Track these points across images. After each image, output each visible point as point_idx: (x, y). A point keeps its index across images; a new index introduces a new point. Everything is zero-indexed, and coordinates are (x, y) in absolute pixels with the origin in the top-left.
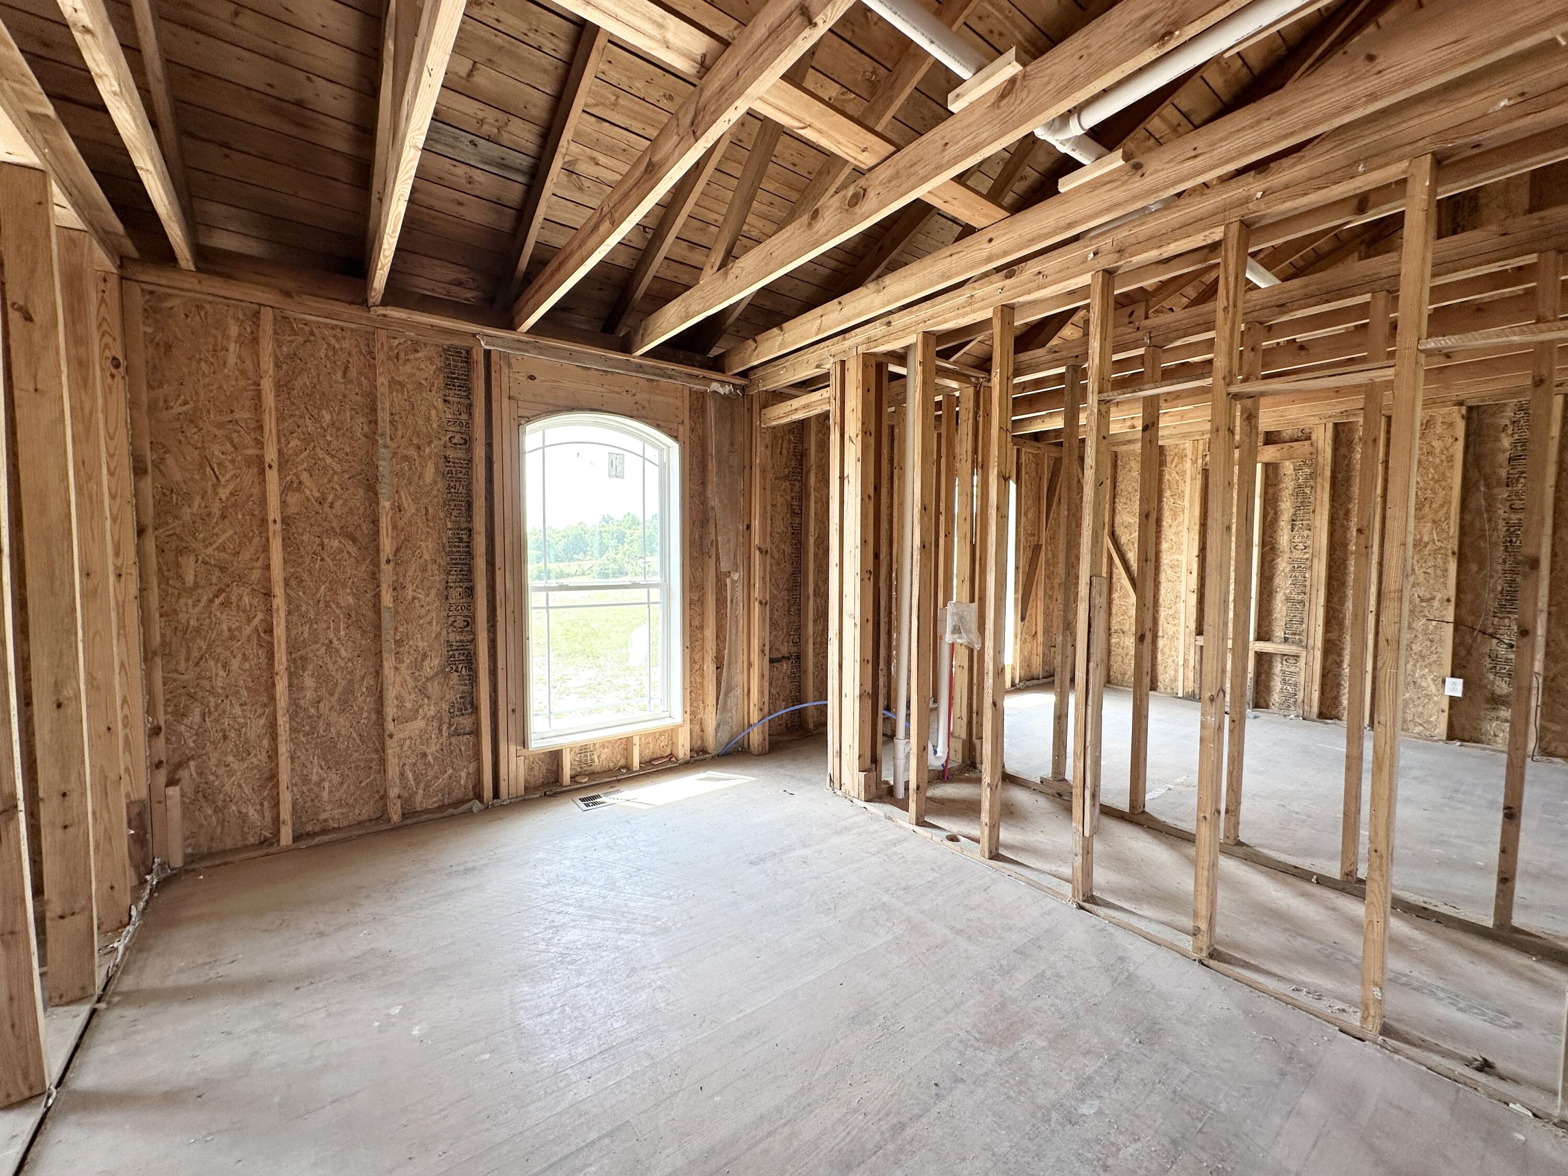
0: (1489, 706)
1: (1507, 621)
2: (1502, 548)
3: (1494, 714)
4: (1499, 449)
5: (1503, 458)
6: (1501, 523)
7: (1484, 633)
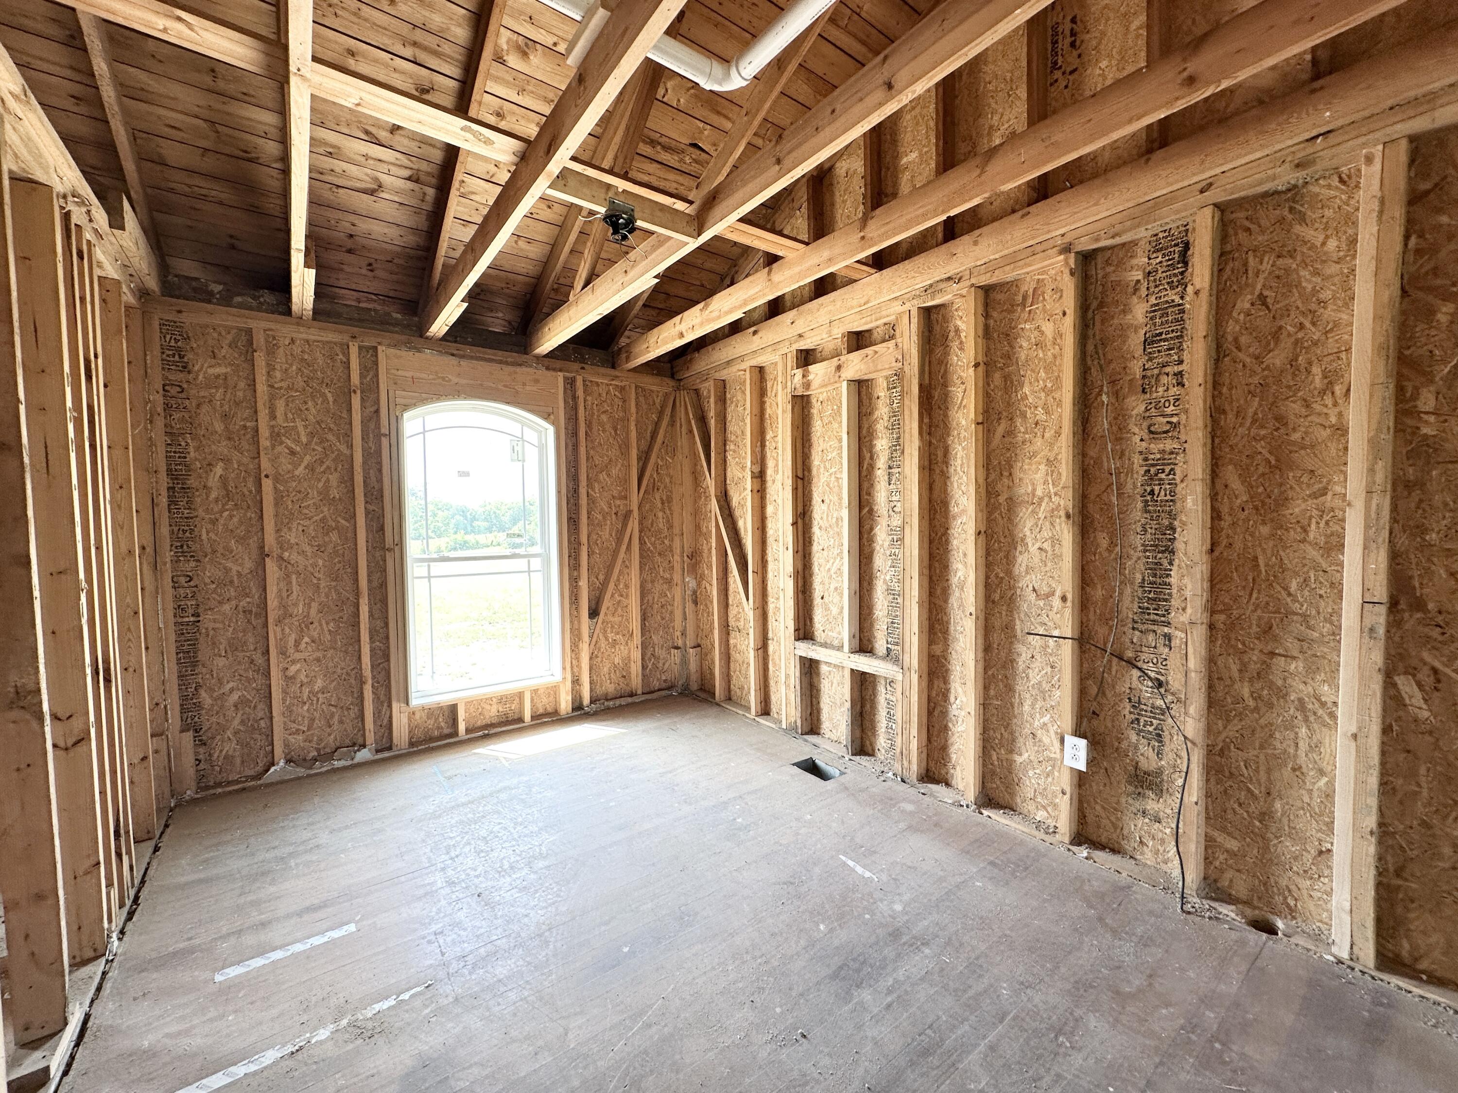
0: (1131, 789)
1: (1151, 637)
2: (1140, 505)
3: (1138, 805)
4: (1130, 326)
5: (1135, 341)
6: (1137, 460)
7: (1121, 659)
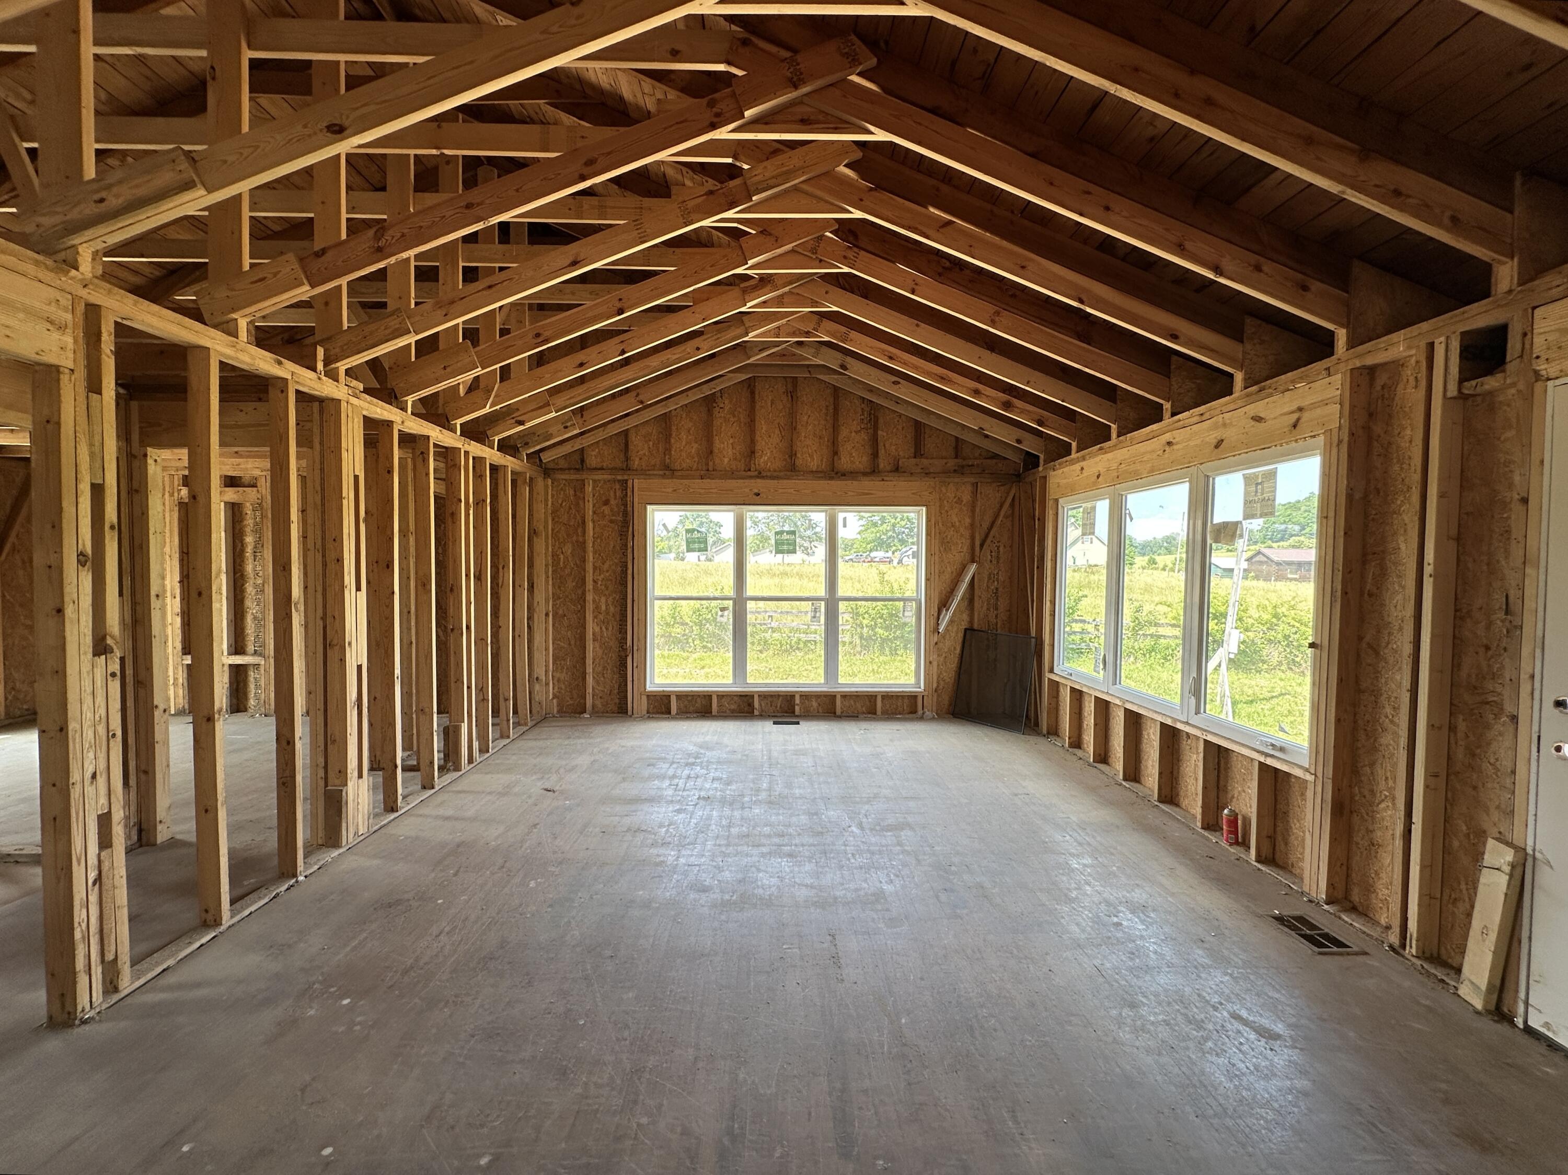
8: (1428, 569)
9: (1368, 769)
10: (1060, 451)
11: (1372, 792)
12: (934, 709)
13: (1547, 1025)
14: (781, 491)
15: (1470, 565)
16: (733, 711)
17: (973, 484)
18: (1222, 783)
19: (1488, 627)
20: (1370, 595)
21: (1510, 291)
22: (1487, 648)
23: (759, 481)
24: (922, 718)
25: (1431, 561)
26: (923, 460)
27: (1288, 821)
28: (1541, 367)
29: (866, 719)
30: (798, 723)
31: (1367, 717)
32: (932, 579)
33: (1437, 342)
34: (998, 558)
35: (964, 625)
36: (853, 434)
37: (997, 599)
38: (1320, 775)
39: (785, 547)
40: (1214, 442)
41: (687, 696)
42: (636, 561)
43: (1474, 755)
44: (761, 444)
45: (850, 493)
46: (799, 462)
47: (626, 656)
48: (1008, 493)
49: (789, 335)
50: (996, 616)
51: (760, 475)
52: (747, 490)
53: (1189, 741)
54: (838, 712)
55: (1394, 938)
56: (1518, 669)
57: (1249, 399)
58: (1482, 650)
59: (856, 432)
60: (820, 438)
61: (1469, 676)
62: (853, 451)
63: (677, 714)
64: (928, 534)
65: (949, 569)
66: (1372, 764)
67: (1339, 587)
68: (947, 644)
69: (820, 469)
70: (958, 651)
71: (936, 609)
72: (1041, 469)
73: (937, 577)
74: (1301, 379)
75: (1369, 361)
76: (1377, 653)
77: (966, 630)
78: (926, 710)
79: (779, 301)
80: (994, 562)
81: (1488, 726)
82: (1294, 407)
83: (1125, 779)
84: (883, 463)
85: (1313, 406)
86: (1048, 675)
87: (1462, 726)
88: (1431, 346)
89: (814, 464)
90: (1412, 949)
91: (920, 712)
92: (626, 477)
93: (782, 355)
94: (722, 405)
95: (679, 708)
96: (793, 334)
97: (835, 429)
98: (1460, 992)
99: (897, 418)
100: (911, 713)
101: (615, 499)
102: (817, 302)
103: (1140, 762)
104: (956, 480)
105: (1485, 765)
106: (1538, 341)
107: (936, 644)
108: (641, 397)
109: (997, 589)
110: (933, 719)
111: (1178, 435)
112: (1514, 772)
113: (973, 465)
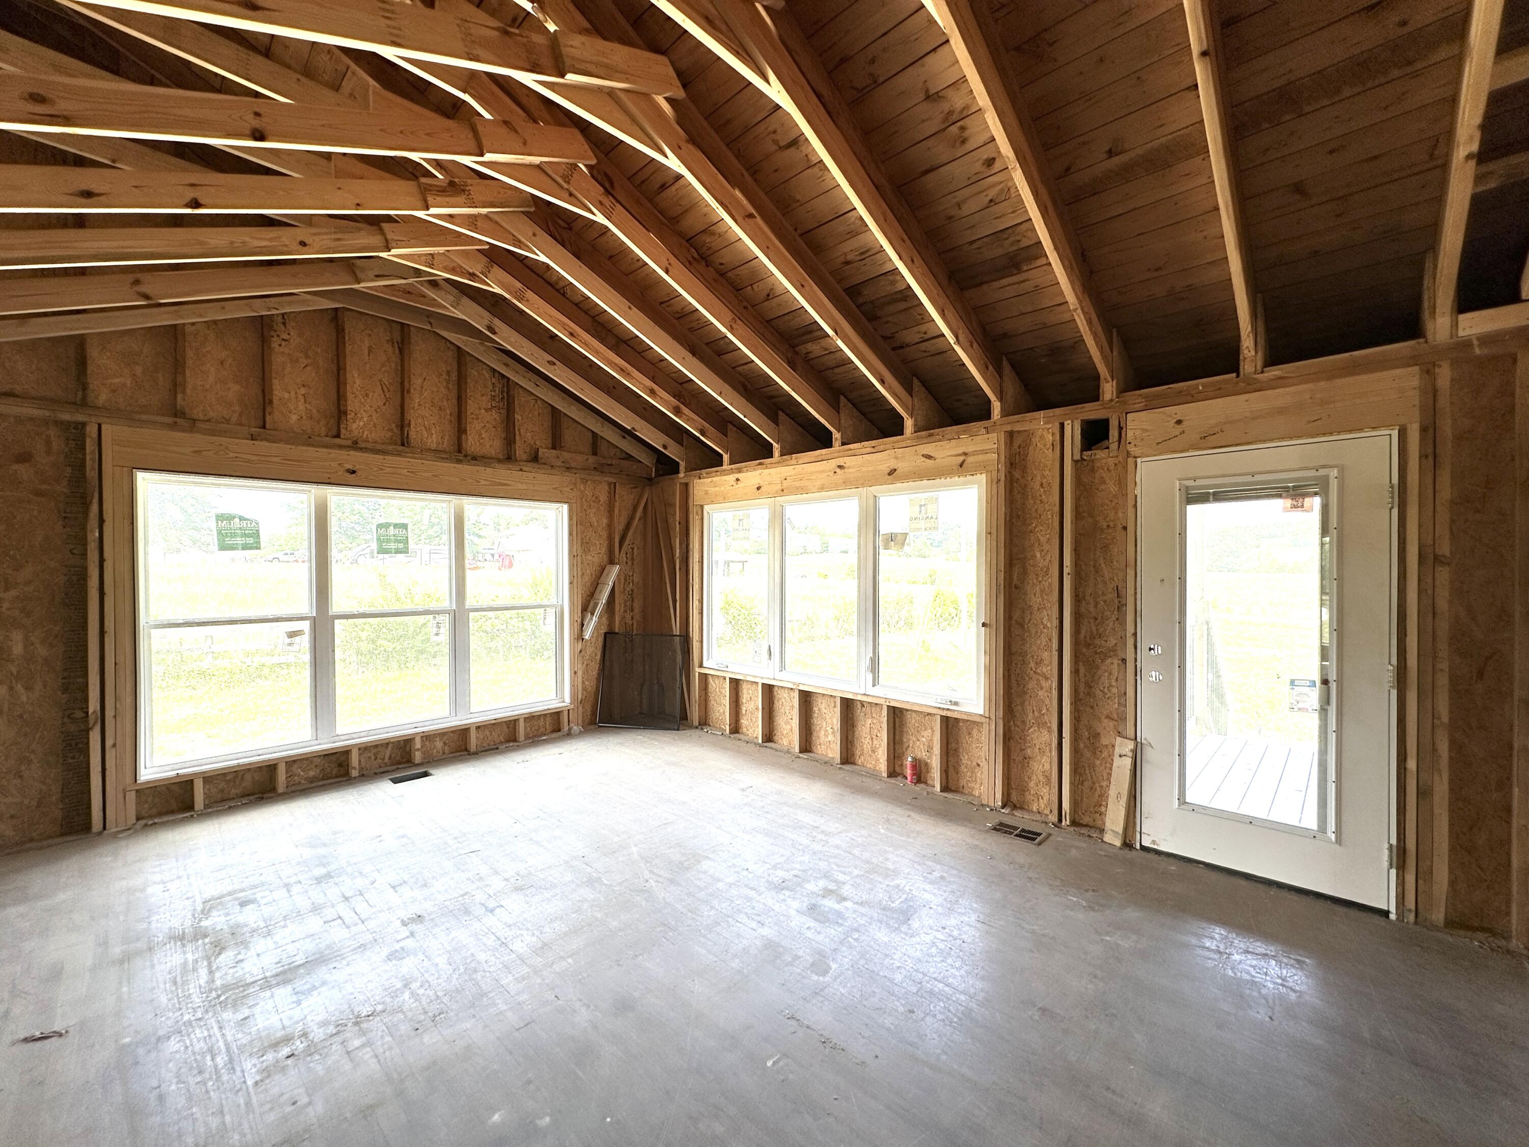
8: (1066, 570)
9: (1019, 707)
10: (713, 461)
11: (1023, 722)
12: (580, 722)
13: (1154, 842)
14: (388, 470)
15: (1083, 567)
16: (311, 780)
17: (609, 484)
18: (897, 738)
19: (1096, 606)
20: (1016, 587)
21: (1111, 400)
22: (1096, 619)
23: (352, 453)
24: (569, 735)
25: (1069, 564)
26: (564, 454)
27: (958, 756)
28: (1131, 448)
29: (508, 750)
30: (426, 774)
31: (1018, 671)
32: (575, 582)
33: (1066, 423)
34: (632, 559)
35: (604, 630)
36: (483, 411)
37: (633, 601)
38: (993, 717)
39: (393, 546)
40: (888, 470)
41: (224, 775)
42: (108, 566)
43: (1090, 687)
44: (352, 403)
45: (483, 482)
46: (413, 434)
47: (88, 730)
48: (641, 496)
49: (446, 270)
50: (632, 618)
51: (355, 445)
52: (334, 464)
53: (864, 709)
54: (473, 748)
55: (1054, 818)
56: (1125, 630)
57: (919, 441)
58: (1092, 621)
59: (486, 410)
60: (440, 409)
61: (1085, 637)
62: (483, 431)
63: (206, 806)
64: (570, 534)
65: (588, 571)
66: (1022, 704)
67: (1002, 583)
68: (590, 650)
69: (440, 448)
70: (598, 657)
71: (580, 615)
72: (681, 475)
73: (580, 579)
74: (964, 432)
75: (1017, 427)
76: (1023, 627)
77: (605, 633)
78: (572, 725)
79: (472, 222)
80: (629, 563)
81: (1098, 668)
82: (960, 452)
83: (801, 752)
84: (520, 451)
85: (975, 453)
86: (698, 670)
87: (1082, 670)
88: (1062, 426)
89: (433, 441)
90: (1066, 822)
91: (566, 728)
92: (80, 418)
93: (407, 292)
94: (286, 336)
95: (207, 796)
96: (453, 271)
97: (461, 400)
98: (1105, 839)
99: (533, 402)
100: (554, 731)
101: (49, 452)
102: (520, 241)
103: (811, 734)
104: (596, 478)
105: (1098, 692)
106: (1130, 434)
107: (581, 651)
108: (143, 289)
109: (632, 591)
110: (580, 734)
111: (848, 461)
112: (1125, 694)
113: (611, 465)
